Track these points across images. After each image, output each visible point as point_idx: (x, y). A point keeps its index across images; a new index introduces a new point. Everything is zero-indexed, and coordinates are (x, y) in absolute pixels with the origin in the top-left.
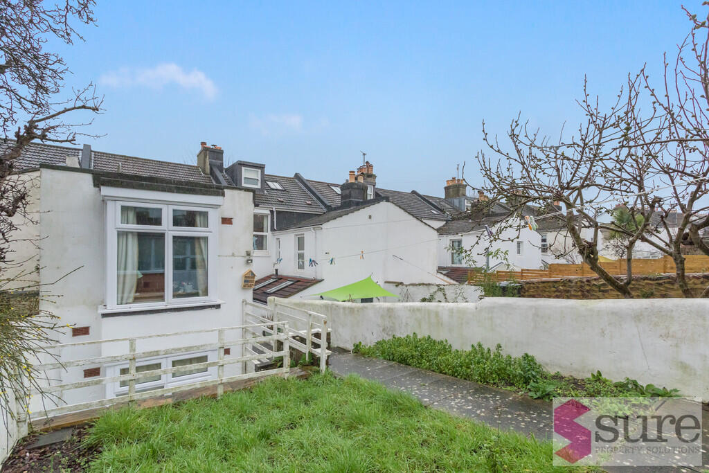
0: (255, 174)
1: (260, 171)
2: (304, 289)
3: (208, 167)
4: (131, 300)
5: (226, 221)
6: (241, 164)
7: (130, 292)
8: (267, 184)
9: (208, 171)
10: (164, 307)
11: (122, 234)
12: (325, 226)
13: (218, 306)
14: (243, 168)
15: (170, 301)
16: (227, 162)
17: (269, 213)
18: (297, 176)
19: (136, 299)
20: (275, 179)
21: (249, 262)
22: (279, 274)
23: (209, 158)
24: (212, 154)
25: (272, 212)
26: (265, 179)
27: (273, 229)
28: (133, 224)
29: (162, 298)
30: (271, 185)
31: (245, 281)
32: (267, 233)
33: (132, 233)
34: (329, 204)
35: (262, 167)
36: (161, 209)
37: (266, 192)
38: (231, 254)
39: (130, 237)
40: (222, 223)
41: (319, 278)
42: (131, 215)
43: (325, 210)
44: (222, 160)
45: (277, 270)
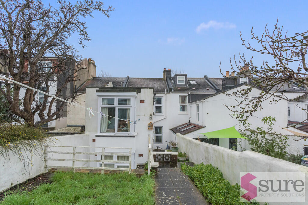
0: (183, 79)
1: (185, 77)
2: (195, 130)
3: (165, 78)
4: (106, 131)
5: (142, 101)
6: (177, 75)
7: (105, 128)
8: (190, 82)
9: (165, 80)
10: (114, 135)
11: (102, 108)
12: (206, 100)
13: (134, 136)
14: (178, 77)
15: (117, 133)
16: (173, 75)
17: (187, 95)
18: (205, 77)
19: (107, 131)
20: (193, 79)
21: (151, 118)
22: (191, 122)
23: (166, 74)
24: (167, 72)
25: (189, 94)
26: (188, 80)
27: (189, 102)
28: (106, 104)
29: (114, 132)
30: (191, 82)
31: (149, 127)
32: (187, 104)
33: (106, 108)
34: (219, 89)
35: (186, 75)
36: (114, 99)
37: (188, 86)
38: (144, 115)
39: (105, 109)
40: (140, 103)
41: (204, 126)
42: (106, 101)
43: (216, 92)
44: (171, 74)
45: (190, 121)
